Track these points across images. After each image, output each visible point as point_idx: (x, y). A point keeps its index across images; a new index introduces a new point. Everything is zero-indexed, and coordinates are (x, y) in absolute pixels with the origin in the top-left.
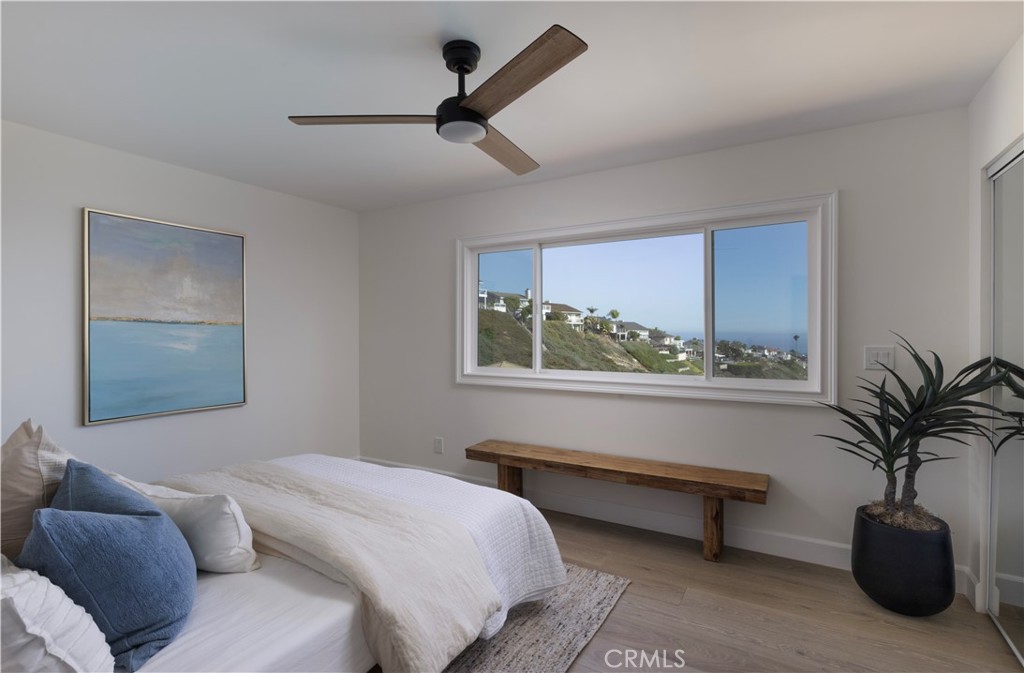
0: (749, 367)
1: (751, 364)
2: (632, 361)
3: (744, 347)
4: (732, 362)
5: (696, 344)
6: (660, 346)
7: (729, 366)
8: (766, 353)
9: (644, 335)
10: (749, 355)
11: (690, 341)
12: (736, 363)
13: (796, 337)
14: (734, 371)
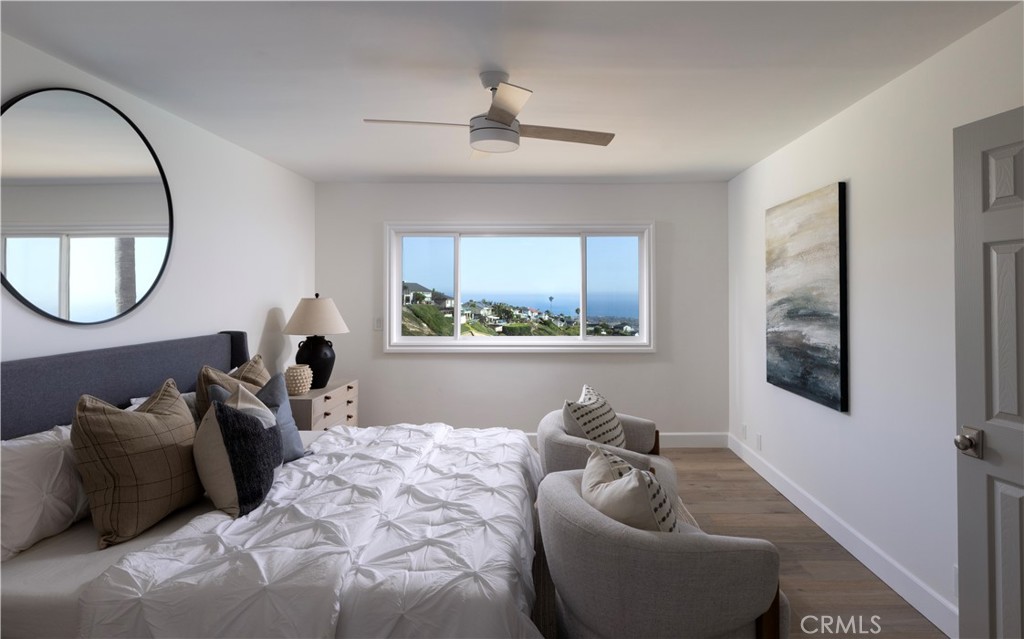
0: (521, 328)
1: (521, 325)
2: (422, 326)
3: (514, 309)
4: (505, 324)
5: (473, 306)
6: (442, 309)
7: (504, 328)
8: (530, 314)
9: (428, 296)
10: (518, 316)
11: (468, 303)
12: (508, 325)
13: (551, 299)
14: (507, 332)
